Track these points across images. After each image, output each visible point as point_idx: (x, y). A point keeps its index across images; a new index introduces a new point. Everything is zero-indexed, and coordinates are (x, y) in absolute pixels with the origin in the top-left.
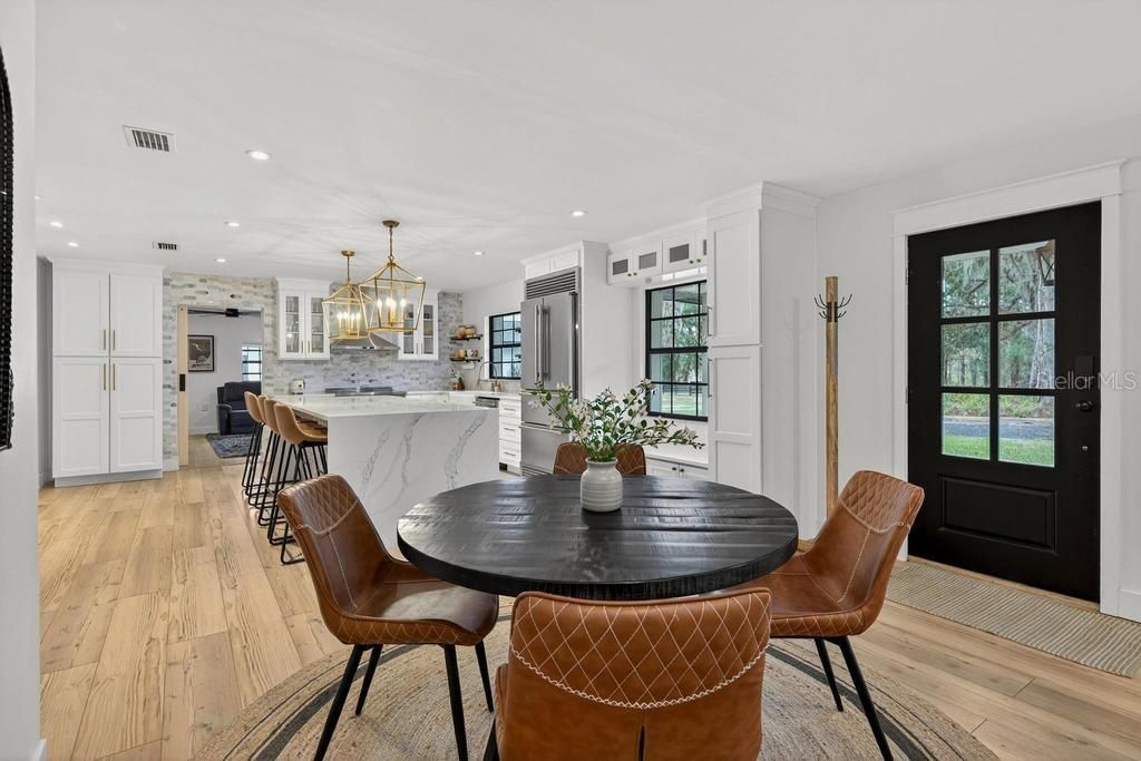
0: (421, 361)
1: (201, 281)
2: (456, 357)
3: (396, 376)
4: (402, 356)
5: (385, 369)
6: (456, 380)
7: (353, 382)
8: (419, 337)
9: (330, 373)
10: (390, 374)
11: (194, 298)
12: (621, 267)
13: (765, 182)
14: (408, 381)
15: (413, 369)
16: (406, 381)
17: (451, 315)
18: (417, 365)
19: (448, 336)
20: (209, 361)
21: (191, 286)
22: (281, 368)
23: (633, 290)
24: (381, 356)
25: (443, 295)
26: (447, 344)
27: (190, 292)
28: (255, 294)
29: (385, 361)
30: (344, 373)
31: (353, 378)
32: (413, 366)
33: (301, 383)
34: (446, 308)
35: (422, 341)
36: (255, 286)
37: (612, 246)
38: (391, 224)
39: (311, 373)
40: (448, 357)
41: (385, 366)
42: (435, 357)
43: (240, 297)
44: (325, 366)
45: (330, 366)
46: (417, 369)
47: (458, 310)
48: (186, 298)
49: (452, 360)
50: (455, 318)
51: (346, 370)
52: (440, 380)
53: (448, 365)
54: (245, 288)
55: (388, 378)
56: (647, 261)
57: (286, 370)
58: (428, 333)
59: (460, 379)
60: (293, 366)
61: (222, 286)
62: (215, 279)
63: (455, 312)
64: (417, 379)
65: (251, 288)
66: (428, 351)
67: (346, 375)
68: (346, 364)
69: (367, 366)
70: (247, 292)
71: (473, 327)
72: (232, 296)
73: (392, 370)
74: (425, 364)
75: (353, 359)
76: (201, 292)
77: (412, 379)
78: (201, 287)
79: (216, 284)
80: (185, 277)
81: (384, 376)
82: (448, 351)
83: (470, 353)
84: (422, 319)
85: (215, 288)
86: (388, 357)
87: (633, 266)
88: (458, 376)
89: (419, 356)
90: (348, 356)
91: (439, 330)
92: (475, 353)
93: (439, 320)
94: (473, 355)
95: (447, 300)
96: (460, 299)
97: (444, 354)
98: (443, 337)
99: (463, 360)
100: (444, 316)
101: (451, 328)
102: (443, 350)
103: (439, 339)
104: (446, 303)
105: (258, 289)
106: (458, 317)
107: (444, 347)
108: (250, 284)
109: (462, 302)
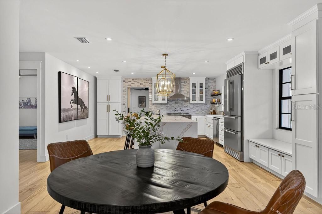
1: (133, 80)
2: (212, 102)
3: (190, 109)
4: (191, 102)
5: (186, 107)
6: (212, 111)
7: (176, 111)
8: (198, 95)
9: (169, 108)
10: (188, 108)
11: (131, 85)
12: (263, 60)
13: (318, 4)
14: (195, 111)
15: (197, 107)
16: (194, 111)
17: (211, 86)
18: (198, 105)
19: (210, 94)
20: (144, 104)
21: (130, 82)
22: (154, 106)
23: (273, 70)
24: (185, 102)
25: (208, 79)
26: (209, 97)
27: (130, 83)
28: (147, 83)
29: (186, 104)
31: (176, 110)
32: (196, 105)
33: (159, 111)
34: (209, 84)
36: (147, 80)
37: (259, 52)
38: (165, 55)
39: (163, 108)
42: (204, 102)
43: (143, 84)
44: (167, 105)
45: (168, 105)
46: (198, 106)
47: (214, 84)
48: (129, 85)
49: (211, 103)
50: (213, 88)
51: (173, 107)
52: (207, 111)
53: (209, 105)
54: (144, 81)
55: (188, 109)
56: (273, 56)
57: (155, 106)
58: (201, 93)
59: (214, 110)
60: (157, 105)
61: (138, 81)
62: (136, 79)
63: (213, 85)
64: (198, 110)
65: (145, 81)
66: (201, 99)
67: (173, 108)
68: (174, 105)
69: (181, 105)
70: (144, 82)
71: (218, 91)
72: (141, 84)
73: (189, 107)
74: (200, 105)
75: (176, 103)
76: (132, 83)
77: (196, 110)
78: (133, 82)
79: (136, 80)
80: (129, 79)
81: (186, 109)
82: (210, 100)
83: (216, 100)
84: (199, 88)
85: (136, 82)
86: (187, 102)
87: (268, 59)
88: (213, 109)
89: (198, 101)
90: (174, 102)
91: (206, 92)
92: (219, 100)
93: (206, 88)
94: (218, 101)
95: (210, 81)
96: (215, 80)
97: (208, 101)
98: (208, 95)
99: (214, 103)
100: (209, 87)
101: (211, 91)
102: (208, 100)
103: (206, 96)
104: (209, 82)
105: (147, 81)
106: (214, 87)
107: (208, 99)
108: (145, 80)
109: (215, 81)
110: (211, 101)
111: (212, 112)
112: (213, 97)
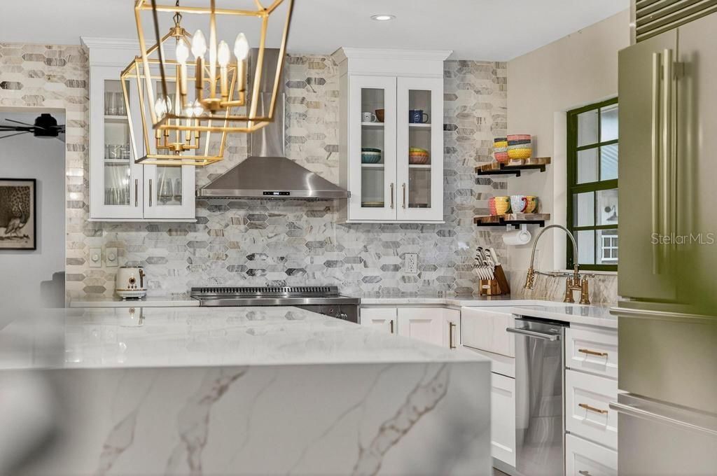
0: (406, 226)
2: (487, 217)
3: (347, 260)
4: (356, 212)
5: (322, 244)
6: (488, 273)
7: (251, 272)
8: (396, 170)
9: (202, 252)
10: (333, 256)
14: (380, 273)
15: (387, 245)
16: (370, 273)
17: (478, 113)
18: (399, 236)
22: (98, 241)
24: (312, 213)
25: (456, 69)
26: (468, 184)
28: (50, 78)
29: (321, 227)
30: (232, 253)
31: (250, 265)
32: (386, 236)
33: (134, 273)
35: (404, 178)
36: (49, 62)
39: (161, 251)
40: (469, 218)
41: (321, 238)
42: (435, 213)
43: (19, 86)
44: (191, 236)
45: (200, 235)
46: (396, 245)
47: (496, 101)
49: (480, 223)
50: (489, 122)
51: (236, 246)
52: (450, 273)
53: (466, 239)
54: (29, 66)
55: (329, 264)
58: (419, 159)
59: (498, 270)
63: (488, 106)
64: (396, 268)
65: (40, 66)
66: (418, 195)
67: (235, 258)
68: (235, 233)
69: (284, 237)
70: (32, 75)
71: (527, 141)
73: (341, 248)
74: (413, 234)
75: (252, 222)
77: (384, 268)
81: (320, 260)
82: (473, 202)
83: (517, 203)
84: (405, 124)
86: (328, 217)
88: (494, 259)
89: (396, 211)
90: (241, 213)
91: (448, 151)
92: (532, 205)
93: (445, 127)
94: (525, 210)
95: (471, 78)
96: (500, 73)
97: (461, 207)
98: (458, 167)
99: (502, 222)
100: (464, 116)
101: (478, 146)
102: (458, 200)
103: (448, 174)
104: (467, 86)
105: (53, 68)
106: (495, 117)
107: (460, 192)
108: (39, 57)
109: (505, 79)
110: (477, 211)
111: (485, 282)
112: (488, 182)
